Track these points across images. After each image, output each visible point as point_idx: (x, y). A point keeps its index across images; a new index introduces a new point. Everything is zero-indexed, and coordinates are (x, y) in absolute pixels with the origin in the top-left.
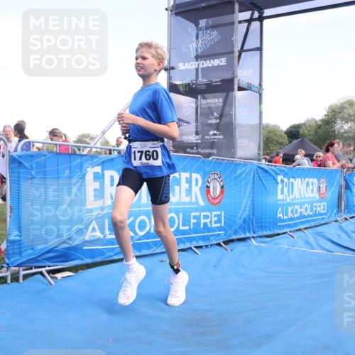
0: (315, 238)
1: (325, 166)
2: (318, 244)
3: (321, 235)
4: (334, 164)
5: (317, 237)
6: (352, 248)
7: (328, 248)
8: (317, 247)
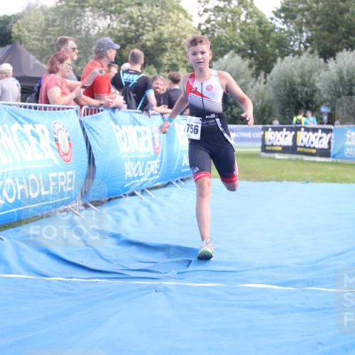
0: (16, 247)
1: (49, 103)
2: (21, 262)
3: (28, 241)
4: (63, 94)
5: (22, 245)
6: (84, 264)
7: (39, 268)
8: (18, 268)
